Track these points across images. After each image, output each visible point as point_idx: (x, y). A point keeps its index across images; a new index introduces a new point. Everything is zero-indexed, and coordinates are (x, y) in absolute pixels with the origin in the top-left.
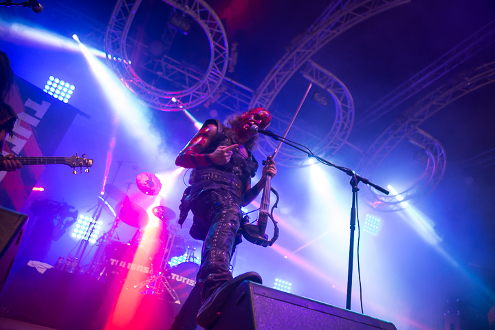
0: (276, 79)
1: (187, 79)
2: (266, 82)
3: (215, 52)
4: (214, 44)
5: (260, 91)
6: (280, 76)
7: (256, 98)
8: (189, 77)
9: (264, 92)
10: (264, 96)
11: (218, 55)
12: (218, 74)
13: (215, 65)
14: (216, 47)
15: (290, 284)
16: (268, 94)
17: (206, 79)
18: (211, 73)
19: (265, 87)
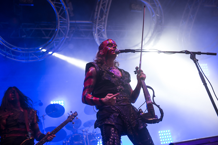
0: (102, 7)
1: (43, 32)
2: (98, 12)
3: (56, 8)
4: (53, 3)
5: (96, 19)
6: (105, 4)
7: (96, 25)
8: (44, 30)
9: (99, 19)
10: (100, 22)
11: (59, 9)
12: (65, 21)
13: (60, 16)
14: (55, 4)
15: (169, 131)
16: (101, 19)
17: (59, 28)
18: (60, 23)
19: (98, 16)
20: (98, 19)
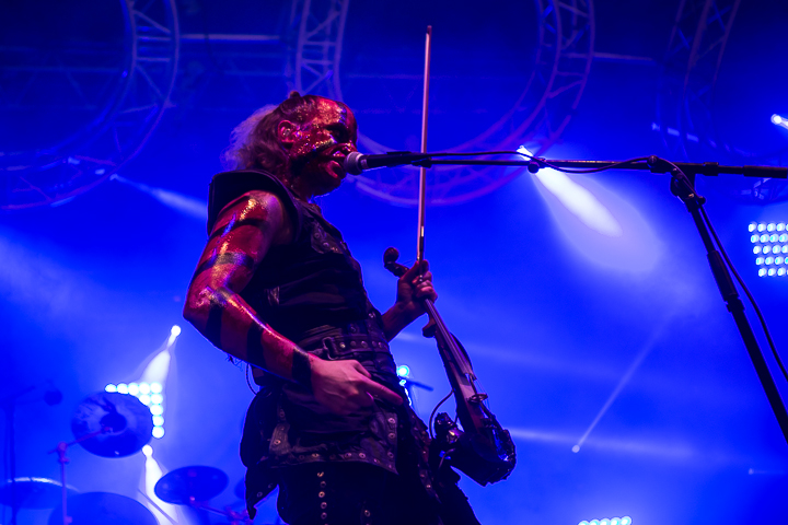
5: (297, 27)
9: (311, 27)
10: (312, 39)
12: (162, 34)
13: (141, 15)
16: (320, 27)
17: (134, 65)
18: (142, 43)
19: (306, 13)
20: (303, 26)
